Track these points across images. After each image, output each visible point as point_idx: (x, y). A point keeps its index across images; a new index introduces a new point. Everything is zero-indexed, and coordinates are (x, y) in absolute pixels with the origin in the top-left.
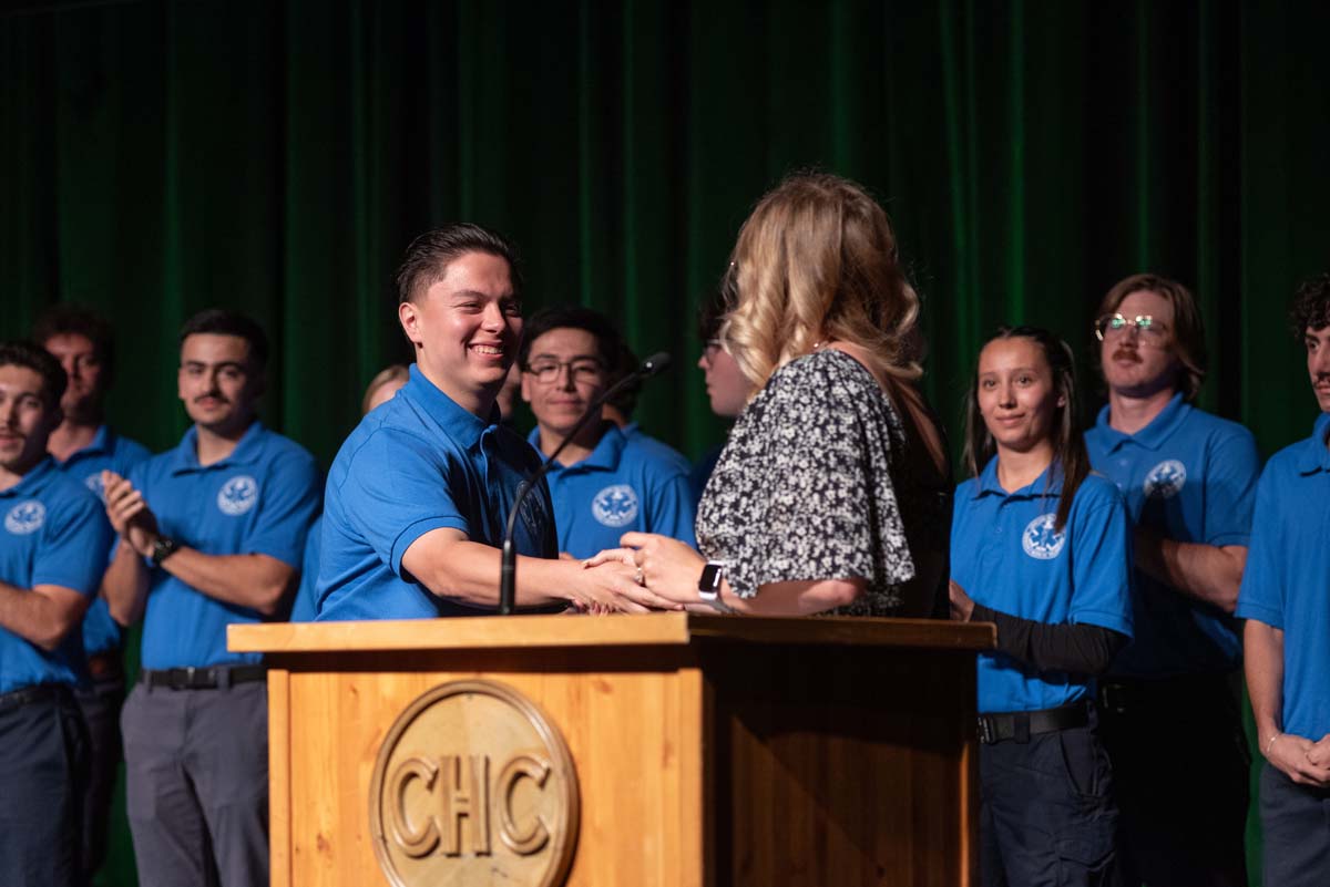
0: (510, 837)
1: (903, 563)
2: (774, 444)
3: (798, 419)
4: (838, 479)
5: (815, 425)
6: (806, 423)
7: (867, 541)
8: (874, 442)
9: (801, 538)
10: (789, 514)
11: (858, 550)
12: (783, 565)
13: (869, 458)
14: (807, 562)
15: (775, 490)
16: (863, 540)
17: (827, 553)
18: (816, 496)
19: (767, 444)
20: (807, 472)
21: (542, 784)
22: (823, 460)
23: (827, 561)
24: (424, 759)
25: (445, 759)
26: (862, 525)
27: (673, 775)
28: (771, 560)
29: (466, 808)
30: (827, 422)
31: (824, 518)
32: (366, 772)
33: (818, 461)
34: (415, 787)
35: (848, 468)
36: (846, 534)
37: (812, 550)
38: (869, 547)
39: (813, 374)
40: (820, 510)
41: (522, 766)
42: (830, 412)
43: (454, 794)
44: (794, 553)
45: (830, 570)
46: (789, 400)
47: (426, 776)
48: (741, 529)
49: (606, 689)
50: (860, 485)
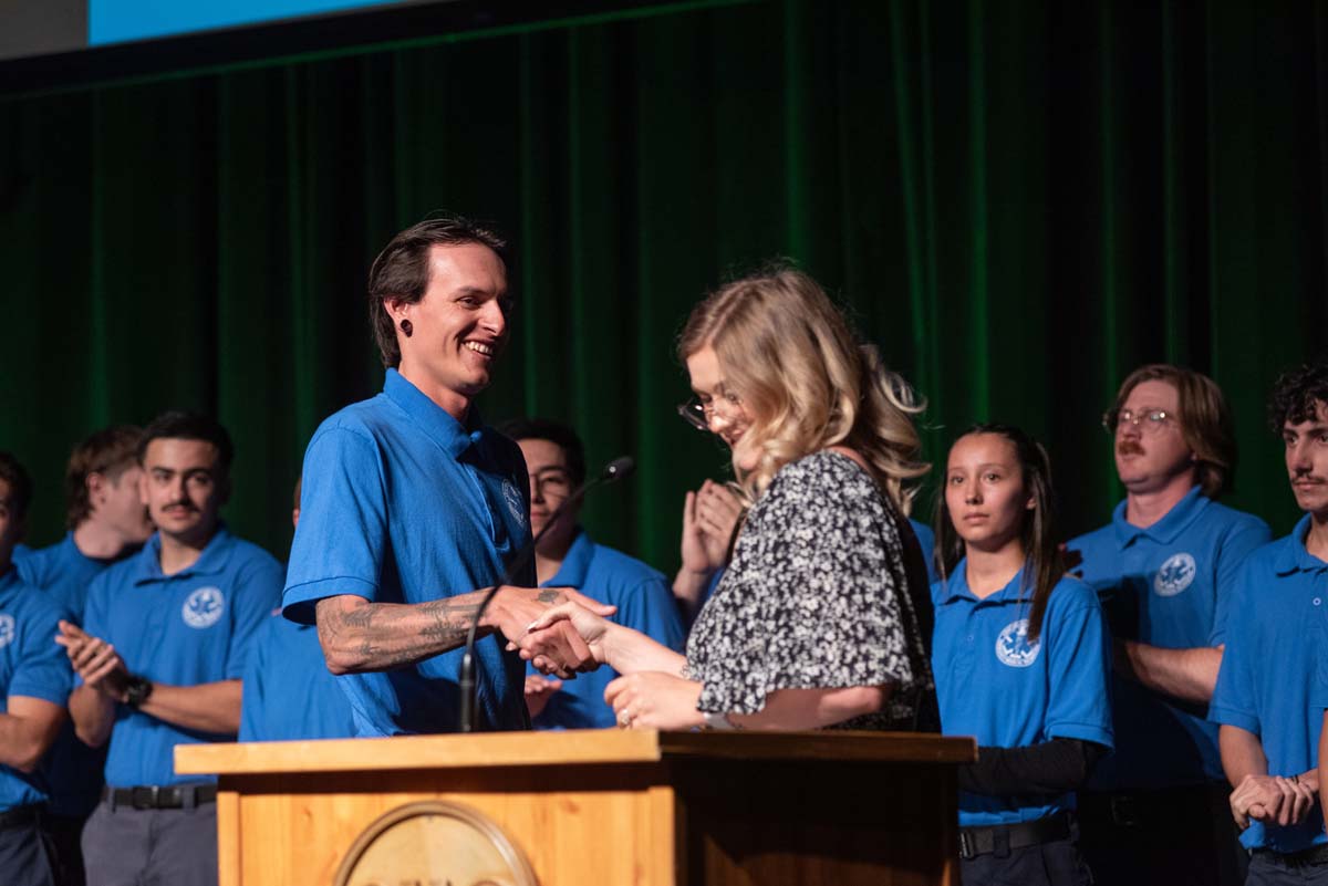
3: (815, 521)
4: (864, 583)
5: (835, 527)
6: (824, 525)
7: (900, 642)
8: (891, 545)
9: (830, 643)
10: (814, 619)
11: (892, 653)
12: (814, 671)
14: (839, 668)
16: (896, 642)
17: (860, 658)
18: (843, 601)
20: (831, 575)
22: (848, 563)
23: (860, 667)
26: (894, 626)
28: (797, 665)
30: (846, 525)
31: (854, 622)
33: (842, 564)
35: (872, 572)
36: (878, 639)
37: (844, 657)
38: (903, 649)
39: (821, 476)
40: (849, 615)
42: (848, 514)
44: (823, 659)
45: (865, 675)
49: (573, 809)
50: (887, 586)
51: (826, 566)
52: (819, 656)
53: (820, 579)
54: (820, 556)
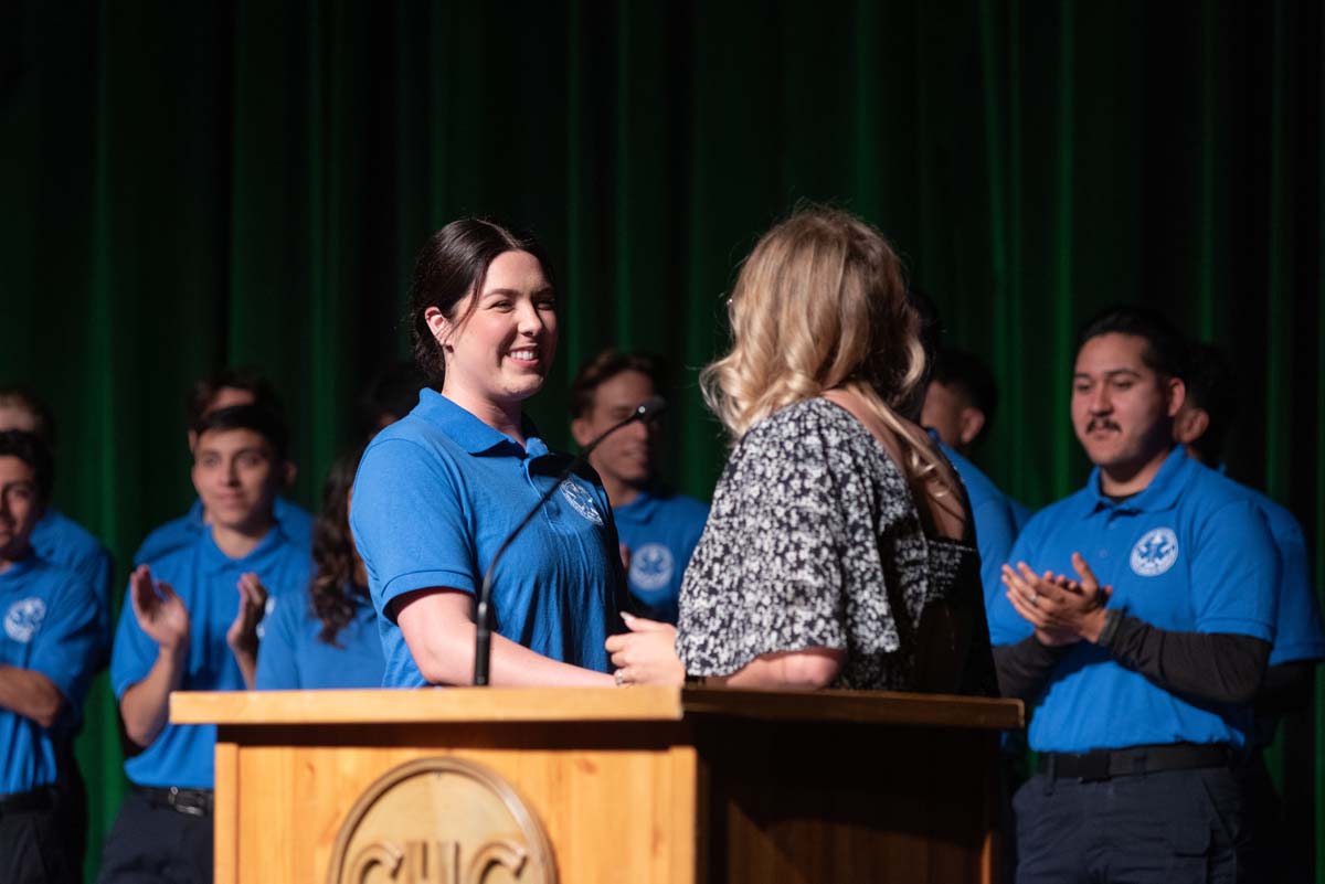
1: (886, 632)
2: (744, 504)
3: (763, 476)
4: (799, 539)
5: (779, 480)
6: (769, 479)
7: (830, 605)
10: (757, 583)
11: (820, 616)
15: (745, 557)
16: (826, 604)
17: (788, 622)
18: (778, 560)
19: (738, 505)
20: (770, 533)
21: (518, 873)
22: (785, 519)
23: (787, 631)
24: (387, 844)
25: (411, 845)
26: (825, 588)
27: (663, 864)
30: (791, 477)
31: (786, 583)
32: (322, 858)
33: (780, 521)
34: (375, 873)
35: (811, 526)
36: (807, 600)
37: (775, 621)
38: (833, 613)
39: (787, 424)
40: (782, 575)
41: (496, 853)
42: (796, 465)
46: (757, 454)
47: (389, 863)
48: (714, 599)
49: (590, 768)
50: (824, 544)
52: (757, 622)
53: (762, 539)
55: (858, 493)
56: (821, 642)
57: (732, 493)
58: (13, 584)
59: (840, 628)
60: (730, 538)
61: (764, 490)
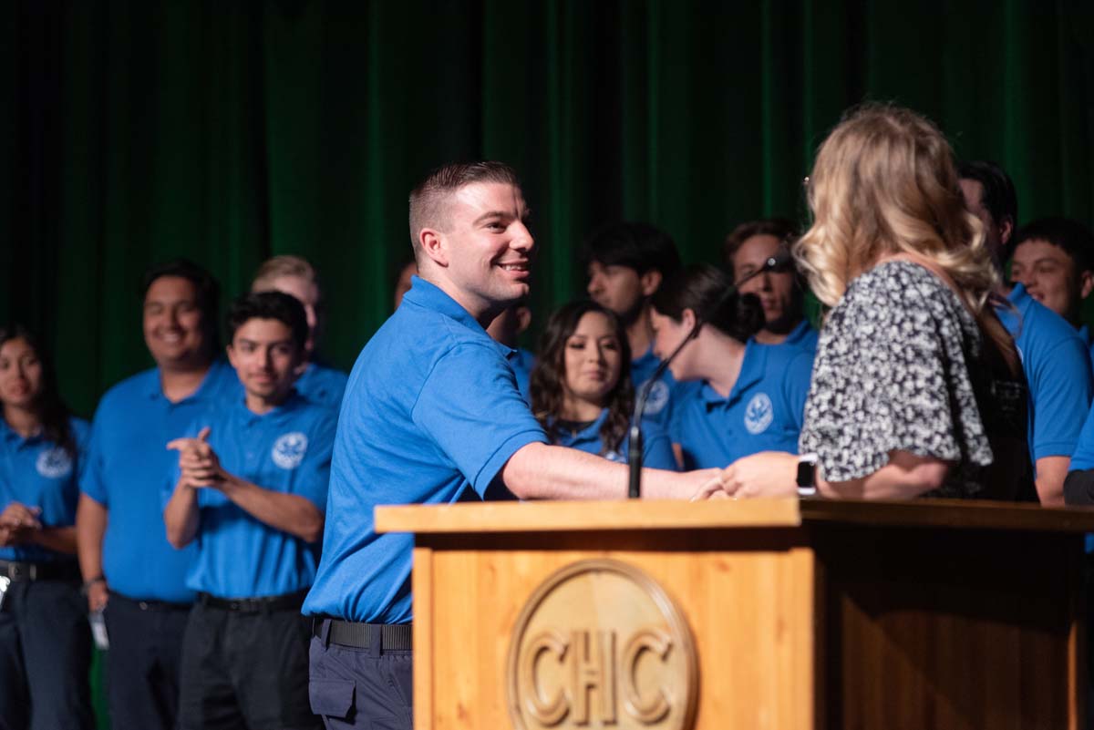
0: (635, 705)
1: (981, 449)
3: (876, 318)
4: (915, 371)
5: (892, 323)
6: (883, 321)
7: (946, 424)
8: (950, 338)
11: (937, 433)
13: (945, 352)
16: (942, 423)
18: (896, 386)
20: (887, 364)
21: (665, 657)
22: (902, 355)
24: (555, 633)
25: (575, 634)
26: (941, 409)
27: (786, 649)
29: (594, 680)
30: (903, 321)
31: (905, 405)
32: (502, 645)
33: (897, 355)
34: (548, 660)
35: (925, 361)
36: (925, 420)
38: (948, 430)
39: (887, 280)
40: (900, 399)
41: (647, 641)
42: (905, 312)
43: (583, 666)
46: (867, 303)
47: (557, 649)
48: (841, 423)
49: (725, 568)
51: (883, 355)
54: (878, 347)
55: (951, 335)
56: (938, 454)
57: (846, 336)
58: (279, 420)
59: (954, 442)
60: (849, 371)
61: (879, 329)
